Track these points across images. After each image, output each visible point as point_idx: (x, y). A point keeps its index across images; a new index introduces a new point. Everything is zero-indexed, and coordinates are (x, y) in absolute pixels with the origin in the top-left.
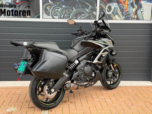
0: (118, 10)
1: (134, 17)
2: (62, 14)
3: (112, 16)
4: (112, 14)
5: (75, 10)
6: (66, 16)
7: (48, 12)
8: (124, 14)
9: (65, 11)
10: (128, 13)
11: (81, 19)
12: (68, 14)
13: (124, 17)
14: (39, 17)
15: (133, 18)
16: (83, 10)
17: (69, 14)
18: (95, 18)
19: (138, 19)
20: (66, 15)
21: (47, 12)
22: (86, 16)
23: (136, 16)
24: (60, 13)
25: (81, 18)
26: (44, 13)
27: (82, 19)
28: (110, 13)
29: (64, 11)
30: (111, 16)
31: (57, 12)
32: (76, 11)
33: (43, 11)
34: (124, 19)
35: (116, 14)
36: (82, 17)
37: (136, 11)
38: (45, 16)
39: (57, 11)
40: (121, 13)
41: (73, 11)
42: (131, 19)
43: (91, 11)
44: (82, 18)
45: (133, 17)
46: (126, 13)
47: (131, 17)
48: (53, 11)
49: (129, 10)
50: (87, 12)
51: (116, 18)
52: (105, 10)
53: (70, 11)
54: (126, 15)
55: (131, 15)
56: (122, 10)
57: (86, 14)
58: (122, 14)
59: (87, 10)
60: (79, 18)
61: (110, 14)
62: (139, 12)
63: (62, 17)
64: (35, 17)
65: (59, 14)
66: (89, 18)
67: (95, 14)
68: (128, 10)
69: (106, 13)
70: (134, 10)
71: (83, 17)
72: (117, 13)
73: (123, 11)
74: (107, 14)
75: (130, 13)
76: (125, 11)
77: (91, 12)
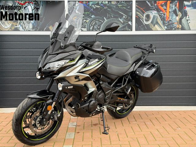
0: (158, 19)
1: (179, 27)
2: (91, 25)
3: (152, 26)
4: (151, 23)
5: (106, 20)
6: (96, 27)
8: (166, 24)
10: (170, 22)
12: (98, 26)
13: (166, 27)
15: (177, 28)
16: (116, 20)
17: (100, 25)
18: (131, 29)
19: (183, 29)
23: (180, 26)
24: (89, 24)
28: (149, 22)
29: (93, 22)
30: (150, 27)
32: (108, 22)
34: (167, 30)
37: (181, 19)
39: (85, 22)
40: (162, 22)
41: (104, 22)
42: (175, 30)
45: (177, 26)
46: (168, 22)
47: (174, 27)
49: (172, 19)
50: (121, 22)
51: (156, 29)
52: (142, 20)
53: (100, 21)
54: (168, 25)
55: (175, 25)
56: (163, 19)
58: (164, 24)
59: (120, 20)
61: (148, 24)
62: (184, 20)
63: (91, 29)
65: (87, 26)
66: (123, 29)
67: (131, 25)
68: (170, 19)
69: (143, 23)
70: (178, 18)
72: (157, 23)
73: (165, 20)
74: (145, 24)
75: (173, 22)
76: (167, 20)
77: (126, 22)
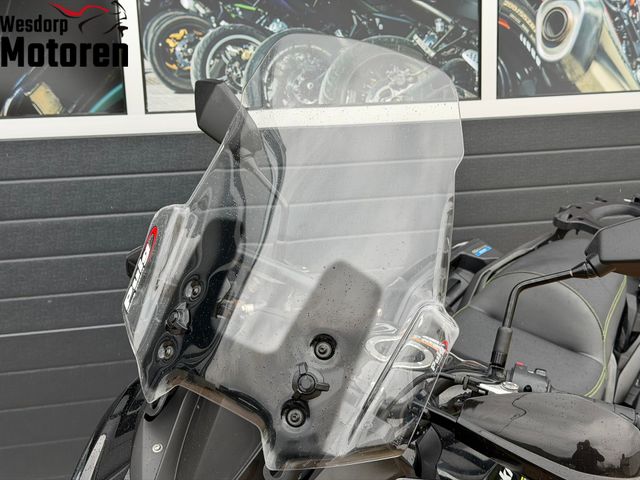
0: (605, 32)
2: (272, 77)
3: (574, 72)
4: (571, 57)
5: (346, 47)
6: (295, 87)
7: (180, 69)
9: (285, 54)
11: (386, 99)
14: (119, 107)
16: (400, 42)
17: (314, 76)
18: (473, 92)
20: (297, 82)
21: (174, 67)
22: (420, 83)
24: (257, 72)
25: (387, 94)
26: (152, 76)
27: (393, 102)
28: (562, 52)
29: (281, 58)
30: (565, 75)
31: (237, 64)
33: (148, 65)
35: (595, 59)
36: (396, 87)
38: (162, 95)
39: (234, 59)
40: (623, 49)
43: (446, 49)
44: (396, 93)
48: (210, 61)
50: (425, 57)
51: (596, 83)
52: (528, 39)
53: (315, 54)
56: (628, 34)
57: (414, 67)
58: (631, 56)
59: (419, 41)
60: (376, 100)
61: (559, 62)
64: (93, 111)
65: (248, 81)
66: (435, 92)
67: (475, 66)
69: (533, 54)
71: (402, 91)
72: (600, 53)
73: (635, 39)
74: (542, 60)
77: (449, 52)
